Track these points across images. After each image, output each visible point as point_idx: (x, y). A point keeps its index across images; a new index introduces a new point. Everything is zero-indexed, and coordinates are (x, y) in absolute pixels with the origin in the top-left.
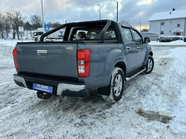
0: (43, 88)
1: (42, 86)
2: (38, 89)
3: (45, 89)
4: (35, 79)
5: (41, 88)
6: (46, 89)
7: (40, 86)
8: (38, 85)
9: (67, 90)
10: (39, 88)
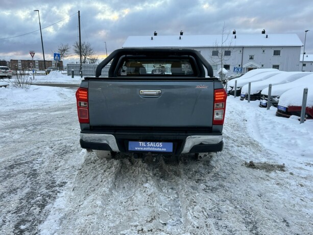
0: (153, 147)
1: (150, 144)
2: (142, 149)
3: (156, 147)
4: (140, 135)
5: (148, 147)
6: (159, 147)
7: (146, 144)
8: (140, 143)
9: (201, 144)
10: (144, 147)
